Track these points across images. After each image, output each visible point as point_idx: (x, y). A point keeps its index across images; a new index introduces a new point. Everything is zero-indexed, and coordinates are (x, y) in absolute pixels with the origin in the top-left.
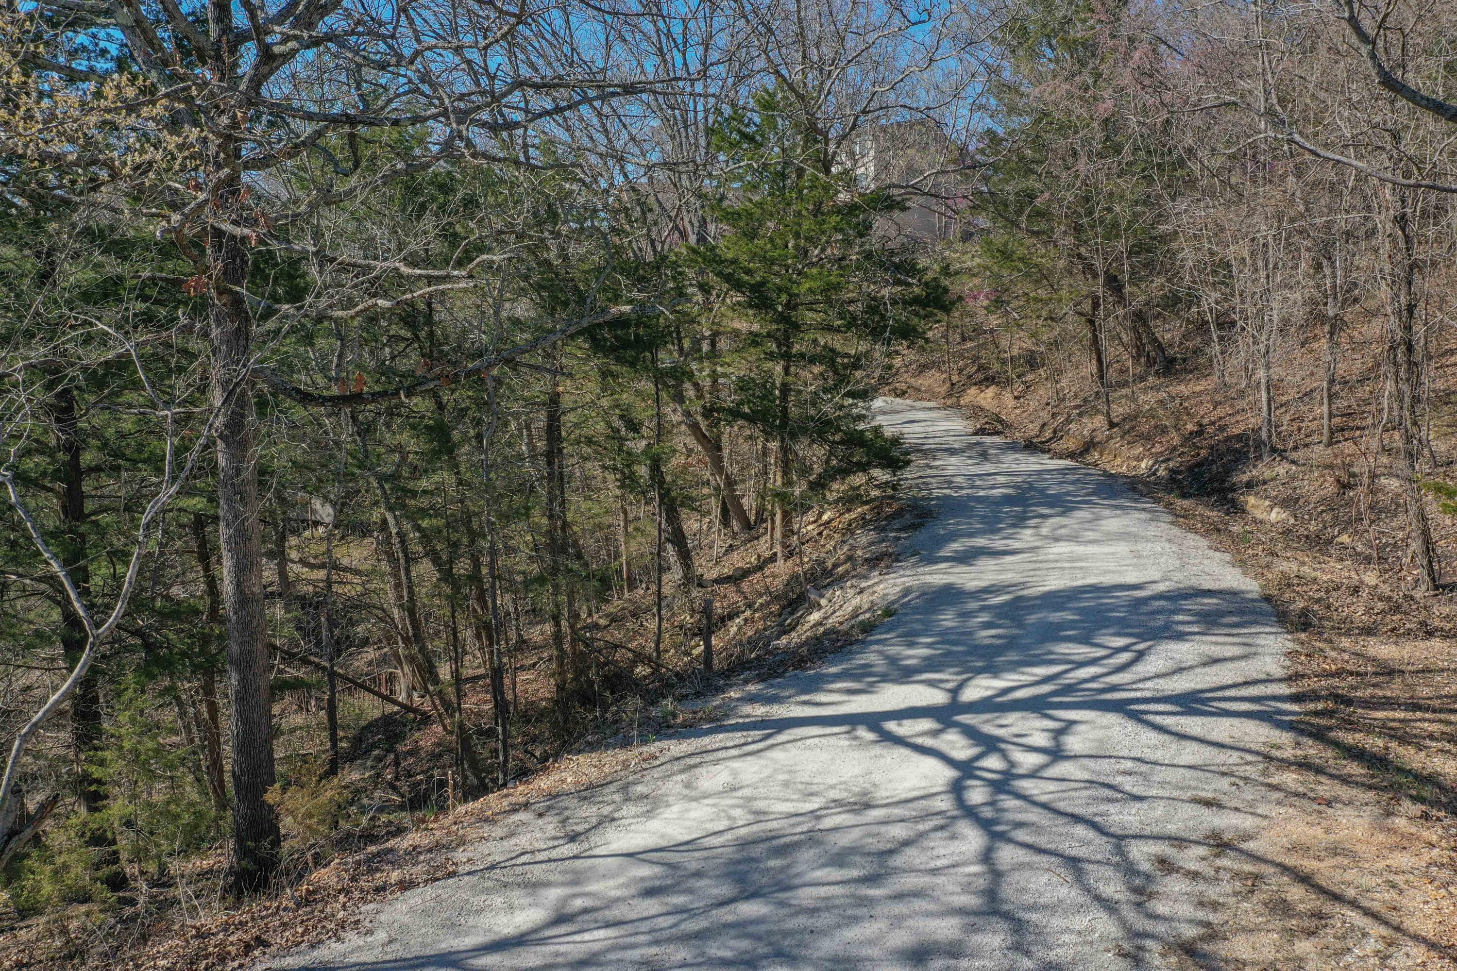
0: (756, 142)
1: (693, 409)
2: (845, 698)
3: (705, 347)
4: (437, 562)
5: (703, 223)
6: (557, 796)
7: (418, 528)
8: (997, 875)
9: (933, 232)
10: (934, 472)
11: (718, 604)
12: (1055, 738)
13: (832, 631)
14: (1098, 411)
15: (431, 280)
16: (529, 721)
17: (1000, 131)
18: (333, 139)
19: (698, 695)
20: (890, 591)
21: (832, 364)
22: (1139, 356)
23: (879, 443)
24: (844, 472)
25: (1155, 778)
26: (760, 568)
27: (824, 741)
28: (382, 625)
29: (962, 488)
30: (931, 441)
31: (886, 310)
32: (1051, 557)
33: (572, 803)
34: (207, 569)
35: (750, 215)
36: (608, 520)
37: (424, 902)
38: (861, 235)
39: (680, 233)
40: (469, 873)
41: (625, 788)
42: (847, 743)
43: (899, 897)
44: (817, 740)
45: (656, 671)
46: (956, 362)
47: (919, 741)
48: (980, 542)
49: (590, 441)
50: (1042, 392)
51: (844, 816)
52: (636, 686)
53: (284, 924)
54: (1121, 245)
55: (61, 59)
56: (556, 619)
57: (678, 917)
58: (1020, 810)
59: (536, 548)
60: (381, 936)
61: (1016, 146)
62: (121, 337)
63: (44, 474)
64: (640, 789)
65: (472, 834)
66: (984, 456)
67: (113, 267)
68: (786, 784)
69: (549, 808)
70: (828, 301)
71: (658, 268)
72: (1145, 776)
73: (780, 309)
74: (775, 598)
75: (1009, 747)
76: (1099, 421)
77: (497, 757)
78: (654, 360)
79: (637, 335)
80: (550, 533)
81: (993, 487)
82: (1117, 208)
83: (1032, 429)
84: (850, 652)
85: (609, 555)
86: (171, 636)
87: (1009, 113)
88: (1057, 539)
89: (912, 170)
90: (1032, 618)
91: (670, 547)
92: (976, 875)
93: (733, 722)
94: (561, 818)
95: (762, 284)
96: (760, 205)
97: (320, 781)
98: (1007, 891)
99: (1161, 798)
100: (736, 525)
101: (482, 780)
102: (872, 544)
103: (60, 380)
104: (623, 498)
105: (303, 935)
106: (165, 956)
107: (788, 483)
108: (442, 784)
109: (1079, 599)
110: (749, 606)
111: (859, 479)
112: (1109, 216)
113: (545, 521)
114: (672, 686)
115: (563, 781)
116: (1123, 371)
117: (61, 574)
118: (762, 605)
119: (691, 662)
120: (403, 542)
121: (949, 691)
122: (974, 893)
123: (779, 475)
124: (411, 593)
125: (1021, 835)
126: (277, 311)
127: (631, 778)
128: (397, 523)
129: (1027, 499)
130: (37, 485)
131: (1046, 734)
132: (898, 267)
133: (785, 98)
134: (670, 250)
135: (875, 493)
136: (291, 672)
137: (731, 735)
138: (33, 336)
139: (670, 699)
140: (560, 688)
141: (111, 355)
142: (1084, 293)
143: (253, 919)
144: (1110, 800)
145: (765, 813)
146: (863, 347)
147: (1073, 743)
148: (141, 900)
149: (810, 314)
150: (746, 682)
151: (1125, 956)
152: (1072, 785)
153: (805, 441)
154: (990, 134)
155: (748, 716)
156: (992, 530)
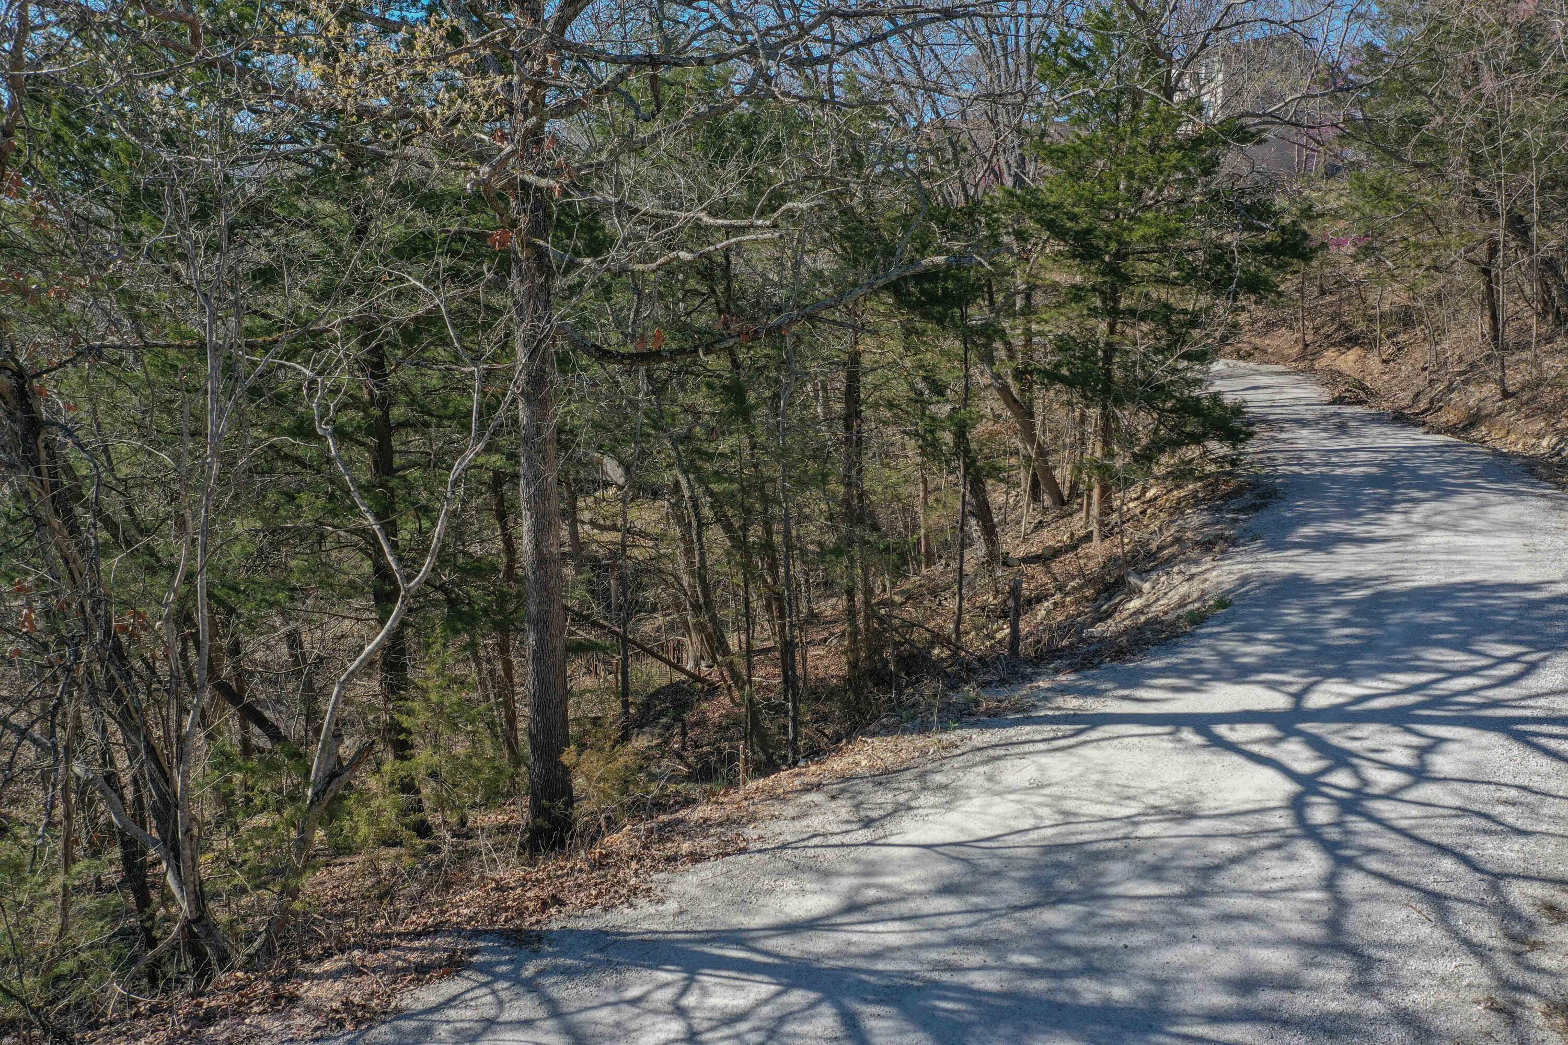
0: (1087, 68)
1: (1002, 371)
2: (1170, 695)
3: (1020, 302)
4: (728, 528)
5: (1022, 162)
6: (851, 778)
7: (711, 494)
8: (1341, 905)
9: (1291, 167)
10: (1281, 446)
11: (1024, 585)
12: (1420, 757)
13: (1155, 621)
14: (1487, 379)
15: (730, 231)
16: (819, 699)
17: (1382, 44)
18: (636, 82)
19: (1003, 682)
20: (1224, 578)
21: (1166, 321)
22: (1547, 311)
23: (1218, 412)
24: (1176, 444)
25: (1545, 811)
26: (1074, 548)
27: (1144, 741)
28: (671, 590)
29: (1314, 465)
30: (1278, 411)
31: (1233, 259)
32: (1422, 547)
33: (867, 787)
34: (504, 528)
35: (1078, 152)
36: (905, 490)
37: (714, 876)
38: (1206, 172)
39: (996, 175)
40: (760, 851)
41: (922, 776)
42: (1171, 745)
43: (1228, 918)
44: (1136, 740)
45: (955, 654)
46: (1313, 320)
47: (1255, 748)
48: (1336, 527)
49: (890, 405)
50: (1417, 355)
51: (1165, 825)
52: (935, 669)
53: (580, 885)
54: (1531, 179)
55: (376, 11)
56: (850, 593)
57: (978, 916)
58: (1375, 834)
59: (831, 518)
60: (672, 906)
61: (1401, 63)
62: (431, 292)
63: (358, 428)
64: (939, 778)
65: (764, 810)
66: (1342, 429)
67: (423, 221)
68: (1099, 785)
69: (843, 791)
70: (1164, 249)
71: (971, 215)
72: (1533, 810)
73: (1107, 258)
74: (1089, 581)
75: (1363, 762)
76: (1490, 390)
77: (786, 733)
78: (964, 317)
79: (945, 289)
80: (847, 502)
81: (1352, 465)
82: (1528, 133)
83: (1404, 398)
84: (1176, 645)
85: (906, 528)
86: (473, 592)
87: (1395, 22)
88: (1431, 527)
89: (1269, 96)
90: (1396, 618)
91: (973, 522)
92: (1317, 902)
93: (1042, 713)
94: (855, 802)
95: (1089, 231)
96: (1089, 142)
97: (613, 747)
98: (1354, 923)
99: (1553, 835)
100: (1047, 499)
101: (770, 757)
102: (1205, 525)
103: (374, 336)
104: (922, 465)
105: (596, 898)
106: (467, 906)
107: (1110, 455)
108: (732, 758)
109: (1456, 599)
110: (1060, 589)
111: (1192, 452)
112: (1517, 144)
113: (842, 489)
114: (975, 671)
115: (858, 764)
116: (1525, 330)
117: (376, 527)
118: (1074, 588)
119: (992, 646)
120: (696, 506)
121: (1292, 695)
122: (1316, 922)
123: (1099, 446)
124: (702, 559)
125: (1374, 863)
126: (580, 265)
127: (929, 766)
128: (691, 487)
129: (1394, 480)
130: (351, 439)
131: (1409, 751)
132: (1249, 210)
133: (1123, 16)
134: (985, 193)
135: (1212, 468)
136: (582, 635)
137: (1039, 728)
138: (351, 292)
139: (973, 684)
140: (853, 665)
141: (421, 311)
142: (1480, 237)
143: (549, 878)
144: (1486, 832)
145: (1075, 814)
146: (1204, 301)
147: (1441, 763)
148: (446, 848)
149: (1143, 265)
150: (1057, 671)
151: (1499, 1011)
152: (1440, 811)
153: (1130, 407)
154: (1371, 48)
155: (1059, 708)
156: (1350, 514)
